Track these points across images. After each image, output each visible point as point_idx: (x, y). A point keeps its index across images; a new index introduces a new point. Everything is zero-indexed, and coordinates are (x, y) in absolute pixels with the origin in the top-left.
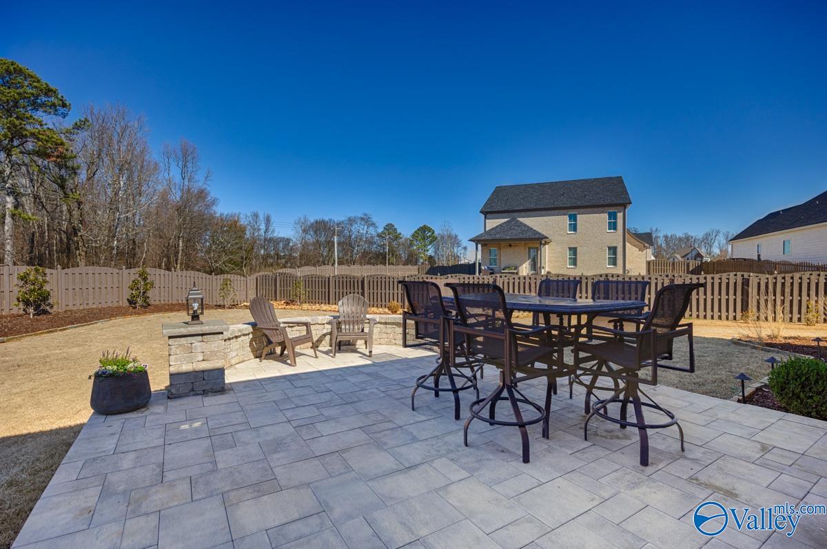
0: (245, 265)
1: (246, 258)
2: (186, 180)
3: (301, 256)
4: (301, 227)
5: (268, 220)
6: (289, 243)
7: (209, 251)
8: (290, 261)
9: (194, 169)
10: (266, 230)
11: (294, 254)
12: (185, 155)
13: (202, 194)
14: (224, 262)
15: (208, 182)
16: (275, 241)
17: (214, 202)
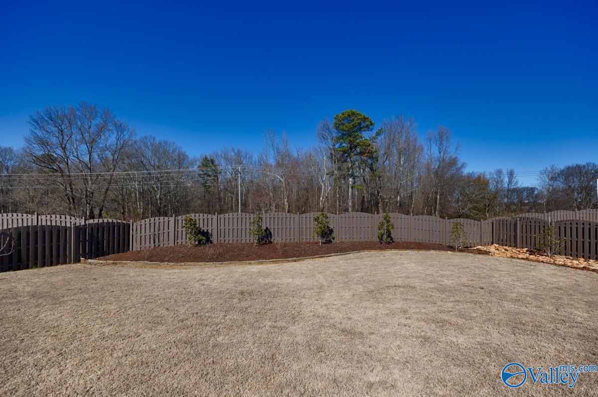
0: (488, 211)
1: (489, 205)
2: (442, 153)
3: (548, 202)
4: (548, 176)
5: (511, 174)
6: (534, 191)
7: (457, 201)
8: (535, 206)
9: (448, 144)
10: (509, 182)
11: (540, 201)
12: (441, 137)
13: (453, 162)
14: (469, 209)
15: (458, 152)
16: (519, 191)
17: (462, 166)
